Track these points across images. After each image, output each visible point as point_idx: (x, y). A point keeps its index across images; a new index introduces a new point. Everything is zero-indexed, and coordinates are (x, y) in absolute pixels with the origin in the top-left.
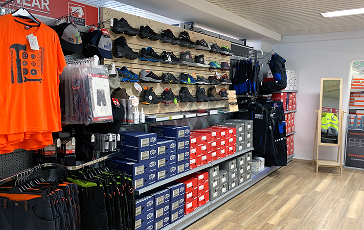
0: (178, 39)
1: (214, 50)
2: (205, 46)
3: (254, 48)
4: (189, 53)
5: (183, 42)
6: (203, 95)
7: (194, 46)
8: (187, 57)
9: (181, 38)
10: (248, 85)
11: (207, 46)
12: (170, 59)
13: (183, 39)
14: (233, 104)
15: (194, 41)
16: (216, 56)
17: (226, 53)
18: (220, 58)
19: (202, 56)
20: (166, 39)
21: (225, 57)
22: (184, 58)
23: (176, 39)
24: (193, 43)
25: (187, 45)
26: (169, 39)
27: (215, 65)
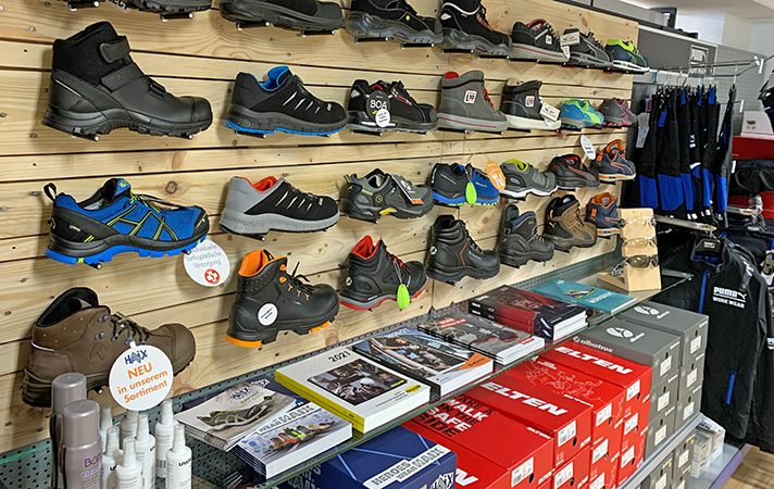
0: (430, 23)
1: (583, 58)
2: (546, 47)
3: (701, 39)
4: (477, 80)
5: (453, 33)
6: (526, 237)
7: (501, 49)
8: (470, 96)
9: (446, 17)
10: (698, 184)
11: (556, 46)
12: (383, 118)
13: (456, 23)
14: (643, 263)
15: (504, 26)
16: (586, 76)
17: (624, 65)
18: (600, 83)
19: (533, 87)
20: (372, 28)
21: (615, 79)
22: (452, 102)
23: (418, 24)
24: (496, 38)
25: (471, 46)
26: (385, 28)
27: (583, 116)
